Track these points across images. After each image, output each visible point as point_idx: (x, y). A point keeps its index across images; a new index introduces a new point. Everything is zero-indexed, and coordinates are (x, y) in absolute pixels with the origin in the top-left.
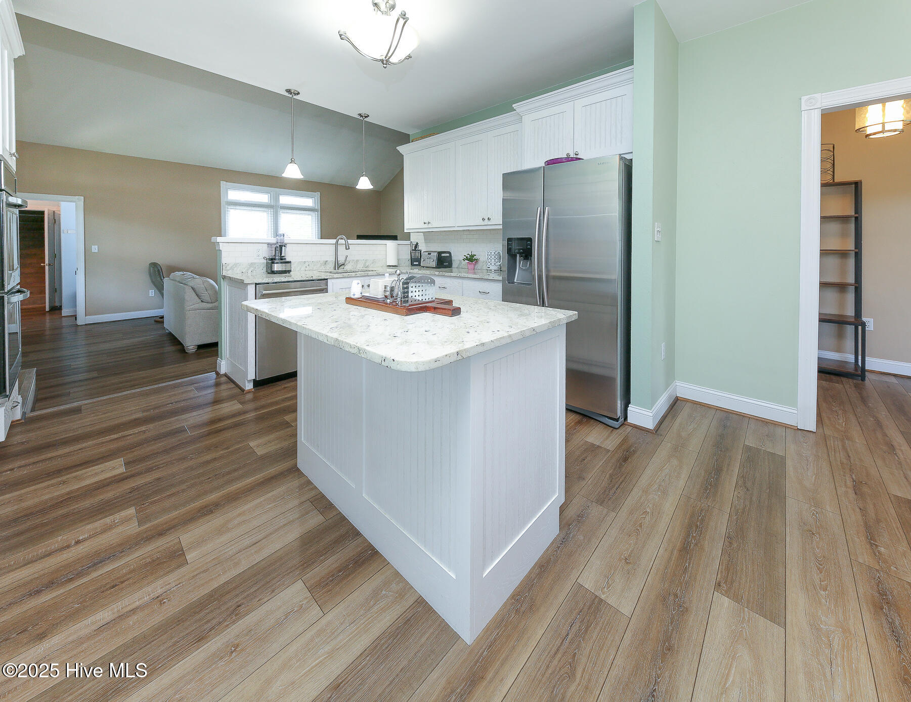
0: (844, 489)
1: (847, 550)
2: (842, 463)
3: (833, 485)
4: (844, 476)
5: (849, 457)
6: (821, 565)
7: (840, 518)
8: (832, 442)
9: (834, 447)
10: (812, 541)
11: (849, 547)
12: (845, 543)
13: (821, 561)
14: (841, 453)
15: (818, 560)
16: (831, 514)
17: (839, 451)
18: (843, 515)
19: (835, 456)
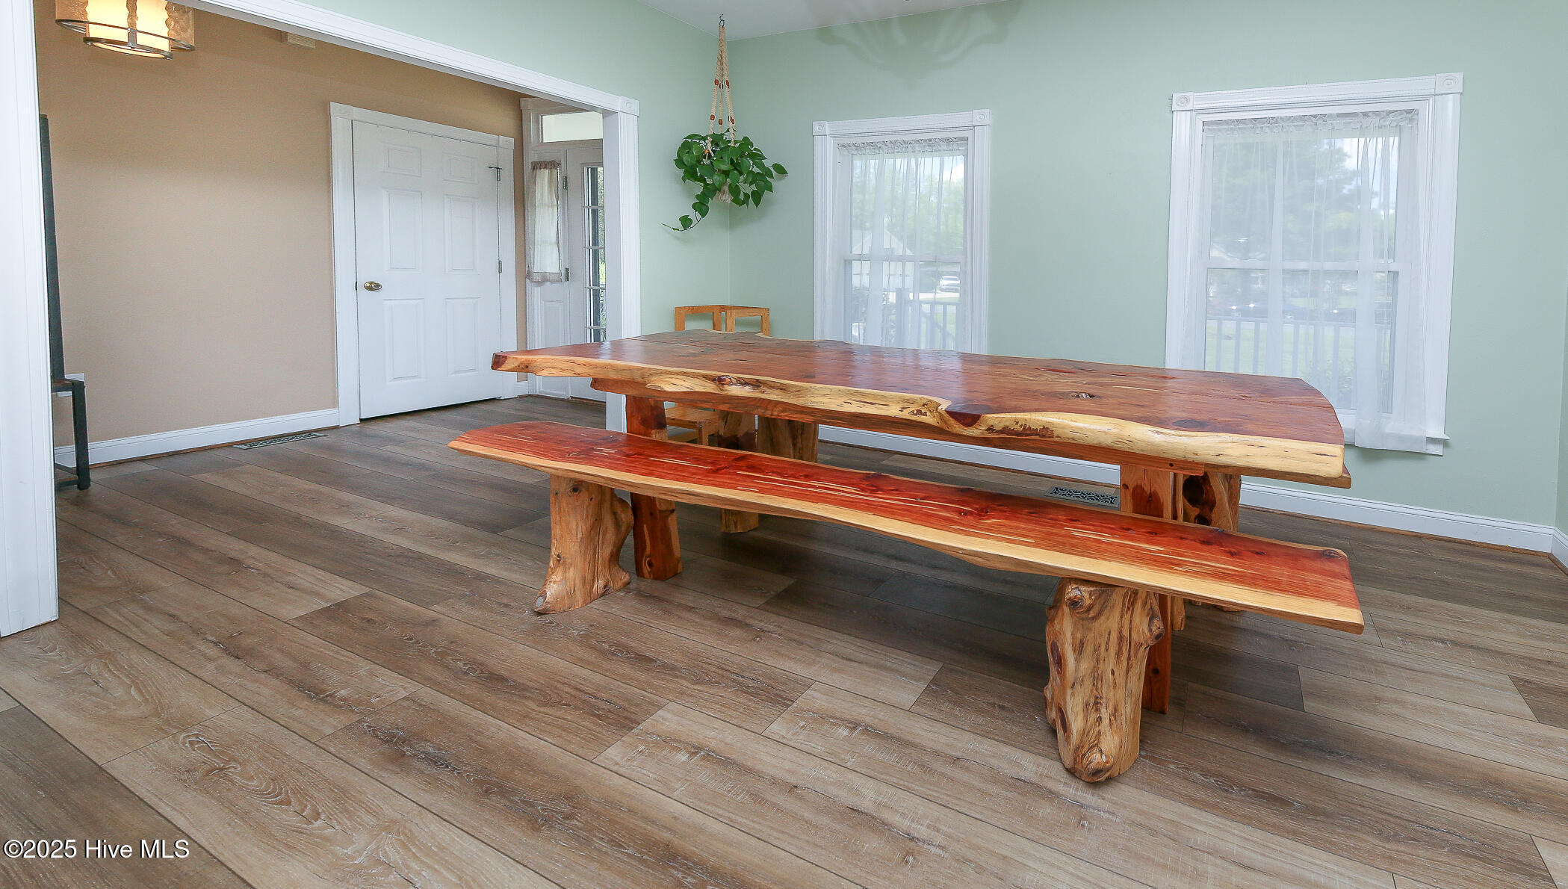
0: (211, 666)
1: (297, 737)
2: (169, 634)
3: (184, 676)
4: (192, 648)
5: (172, 616)
6: (280, 794)
7: (246, 708)
8: (115, 615)
9: (127, 619)
10: (232, 781)
11: (297, 731)
12: (286, 732)
13: (274, 790)
14: (153, 620)
15: (266, 794)
16: (224, 717)
17: (145, 619)
18: (246, 702)
19: (145, 633)
